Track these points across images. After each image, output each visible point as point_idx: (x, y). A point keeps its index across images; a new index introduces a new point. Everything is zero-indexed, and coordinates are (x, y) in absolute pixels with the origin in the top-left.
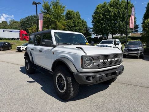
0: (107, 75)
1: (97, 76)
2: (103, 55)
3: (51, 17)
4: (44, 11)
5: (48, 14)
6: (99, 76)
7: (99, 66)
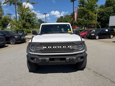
0: (51, 59)
1: (39, 59)
2: (48, 43)
3: (84, 9)
4: (79, 5)
5: (83, 6)
6: (41, 59)
7: (42, 51)
